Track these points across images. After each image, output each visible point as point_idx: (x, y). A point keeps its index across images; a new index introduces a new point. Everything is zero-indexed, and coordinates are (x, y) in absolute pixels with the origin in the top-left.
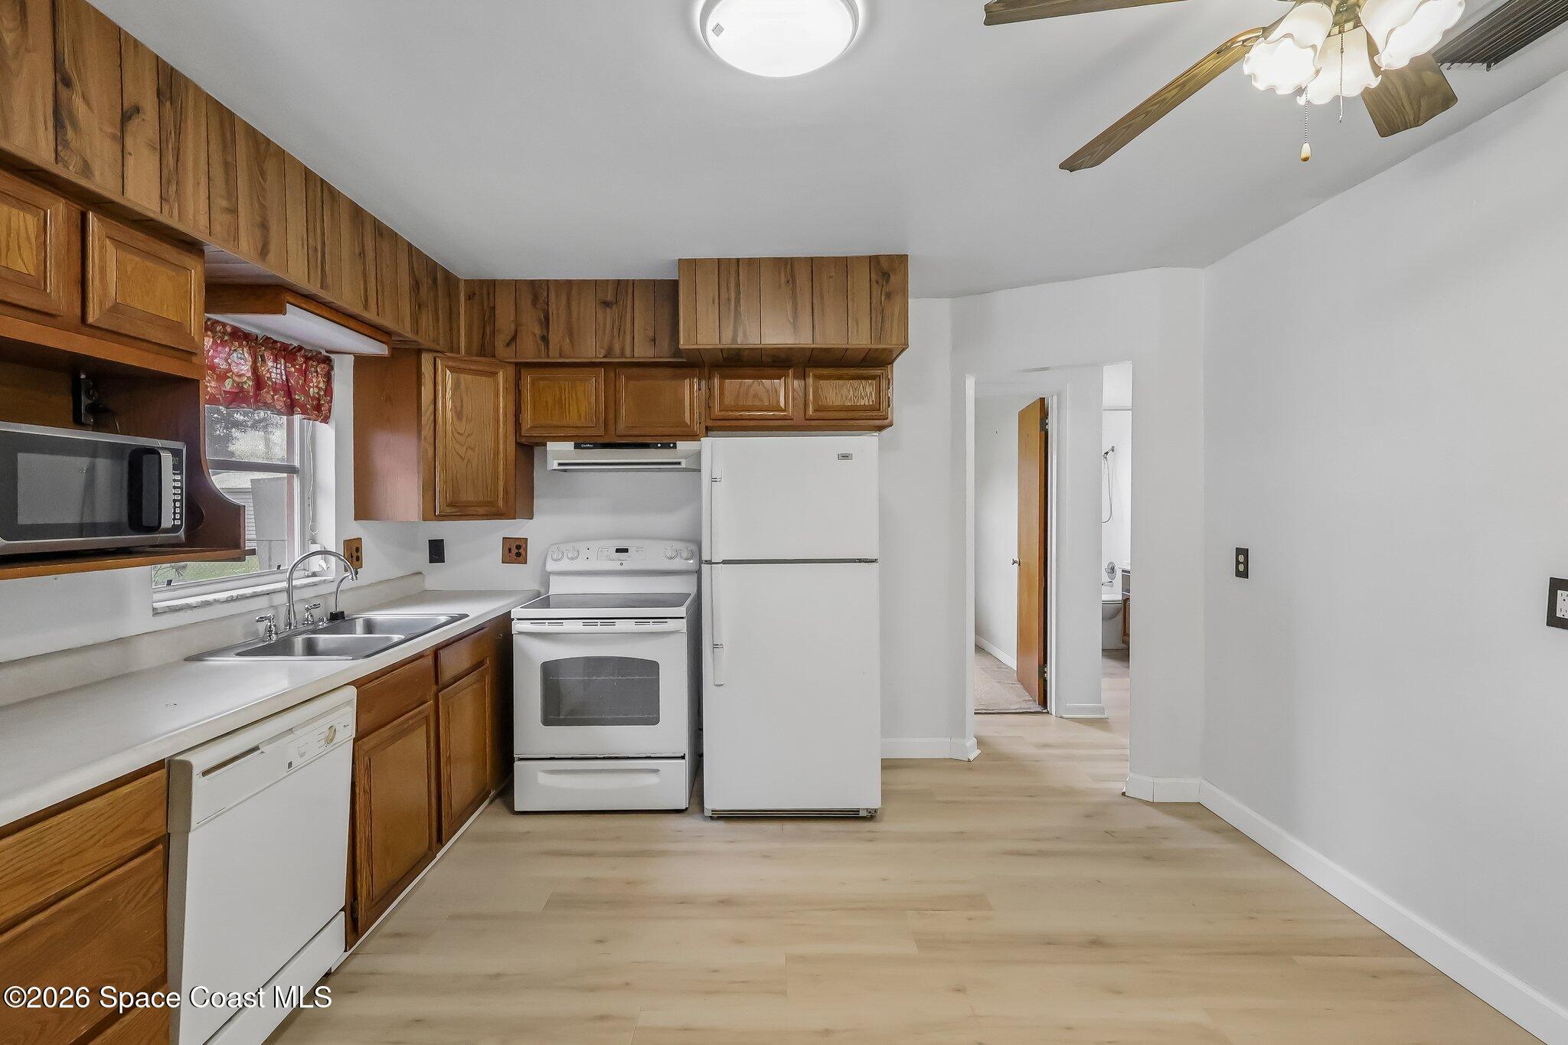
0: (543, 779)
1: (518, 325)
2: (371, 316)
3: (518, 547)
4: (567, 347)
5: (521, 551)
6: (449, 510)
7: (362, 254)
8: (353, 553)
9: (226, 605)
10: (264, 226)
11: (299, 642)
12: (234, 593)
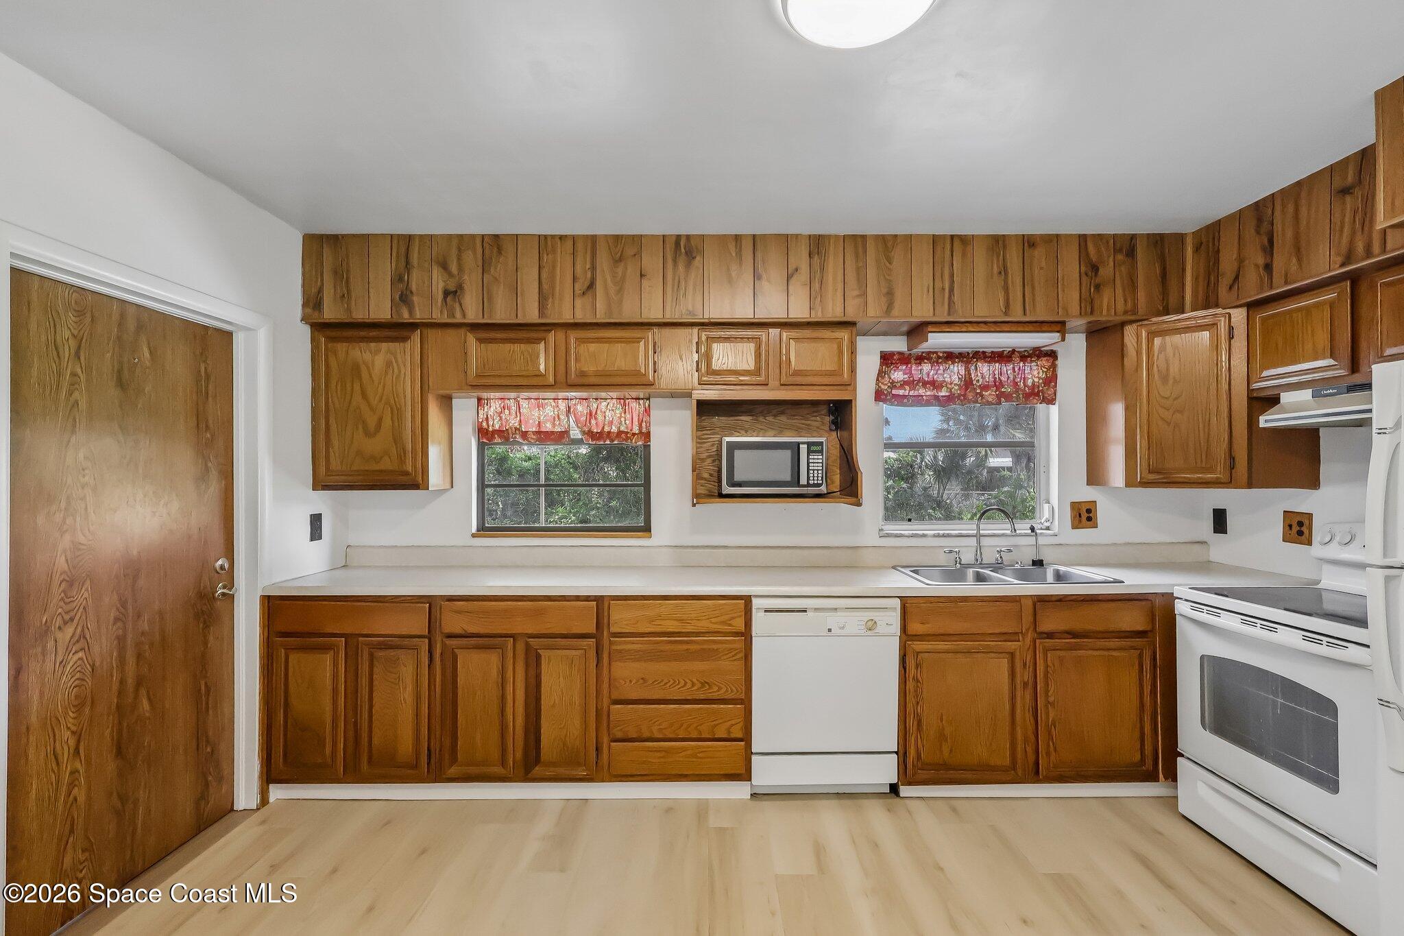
0: (1203, 790)
1: (1241, 261)
2: (1017, 315)
3: (1300, 524)
4: (1294, 267)
5: (1304, 529)
6: (1152, 477)
7: (1004, 271)
8: (1084, 515)
9: (937, 539)
10: (890, 294)
11: (970, 573)
12: (941, 532)
